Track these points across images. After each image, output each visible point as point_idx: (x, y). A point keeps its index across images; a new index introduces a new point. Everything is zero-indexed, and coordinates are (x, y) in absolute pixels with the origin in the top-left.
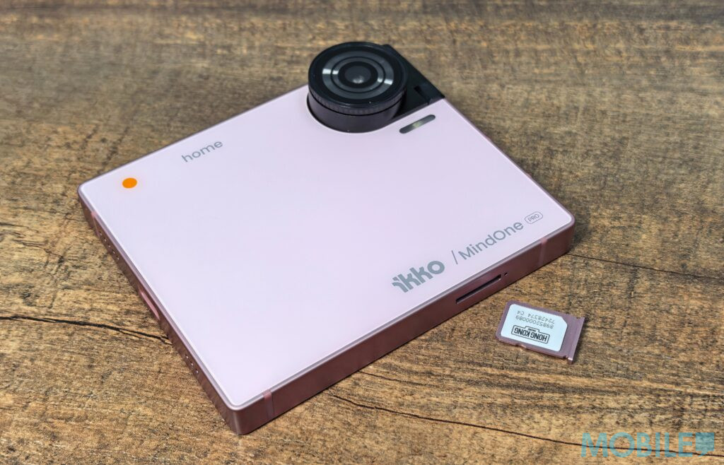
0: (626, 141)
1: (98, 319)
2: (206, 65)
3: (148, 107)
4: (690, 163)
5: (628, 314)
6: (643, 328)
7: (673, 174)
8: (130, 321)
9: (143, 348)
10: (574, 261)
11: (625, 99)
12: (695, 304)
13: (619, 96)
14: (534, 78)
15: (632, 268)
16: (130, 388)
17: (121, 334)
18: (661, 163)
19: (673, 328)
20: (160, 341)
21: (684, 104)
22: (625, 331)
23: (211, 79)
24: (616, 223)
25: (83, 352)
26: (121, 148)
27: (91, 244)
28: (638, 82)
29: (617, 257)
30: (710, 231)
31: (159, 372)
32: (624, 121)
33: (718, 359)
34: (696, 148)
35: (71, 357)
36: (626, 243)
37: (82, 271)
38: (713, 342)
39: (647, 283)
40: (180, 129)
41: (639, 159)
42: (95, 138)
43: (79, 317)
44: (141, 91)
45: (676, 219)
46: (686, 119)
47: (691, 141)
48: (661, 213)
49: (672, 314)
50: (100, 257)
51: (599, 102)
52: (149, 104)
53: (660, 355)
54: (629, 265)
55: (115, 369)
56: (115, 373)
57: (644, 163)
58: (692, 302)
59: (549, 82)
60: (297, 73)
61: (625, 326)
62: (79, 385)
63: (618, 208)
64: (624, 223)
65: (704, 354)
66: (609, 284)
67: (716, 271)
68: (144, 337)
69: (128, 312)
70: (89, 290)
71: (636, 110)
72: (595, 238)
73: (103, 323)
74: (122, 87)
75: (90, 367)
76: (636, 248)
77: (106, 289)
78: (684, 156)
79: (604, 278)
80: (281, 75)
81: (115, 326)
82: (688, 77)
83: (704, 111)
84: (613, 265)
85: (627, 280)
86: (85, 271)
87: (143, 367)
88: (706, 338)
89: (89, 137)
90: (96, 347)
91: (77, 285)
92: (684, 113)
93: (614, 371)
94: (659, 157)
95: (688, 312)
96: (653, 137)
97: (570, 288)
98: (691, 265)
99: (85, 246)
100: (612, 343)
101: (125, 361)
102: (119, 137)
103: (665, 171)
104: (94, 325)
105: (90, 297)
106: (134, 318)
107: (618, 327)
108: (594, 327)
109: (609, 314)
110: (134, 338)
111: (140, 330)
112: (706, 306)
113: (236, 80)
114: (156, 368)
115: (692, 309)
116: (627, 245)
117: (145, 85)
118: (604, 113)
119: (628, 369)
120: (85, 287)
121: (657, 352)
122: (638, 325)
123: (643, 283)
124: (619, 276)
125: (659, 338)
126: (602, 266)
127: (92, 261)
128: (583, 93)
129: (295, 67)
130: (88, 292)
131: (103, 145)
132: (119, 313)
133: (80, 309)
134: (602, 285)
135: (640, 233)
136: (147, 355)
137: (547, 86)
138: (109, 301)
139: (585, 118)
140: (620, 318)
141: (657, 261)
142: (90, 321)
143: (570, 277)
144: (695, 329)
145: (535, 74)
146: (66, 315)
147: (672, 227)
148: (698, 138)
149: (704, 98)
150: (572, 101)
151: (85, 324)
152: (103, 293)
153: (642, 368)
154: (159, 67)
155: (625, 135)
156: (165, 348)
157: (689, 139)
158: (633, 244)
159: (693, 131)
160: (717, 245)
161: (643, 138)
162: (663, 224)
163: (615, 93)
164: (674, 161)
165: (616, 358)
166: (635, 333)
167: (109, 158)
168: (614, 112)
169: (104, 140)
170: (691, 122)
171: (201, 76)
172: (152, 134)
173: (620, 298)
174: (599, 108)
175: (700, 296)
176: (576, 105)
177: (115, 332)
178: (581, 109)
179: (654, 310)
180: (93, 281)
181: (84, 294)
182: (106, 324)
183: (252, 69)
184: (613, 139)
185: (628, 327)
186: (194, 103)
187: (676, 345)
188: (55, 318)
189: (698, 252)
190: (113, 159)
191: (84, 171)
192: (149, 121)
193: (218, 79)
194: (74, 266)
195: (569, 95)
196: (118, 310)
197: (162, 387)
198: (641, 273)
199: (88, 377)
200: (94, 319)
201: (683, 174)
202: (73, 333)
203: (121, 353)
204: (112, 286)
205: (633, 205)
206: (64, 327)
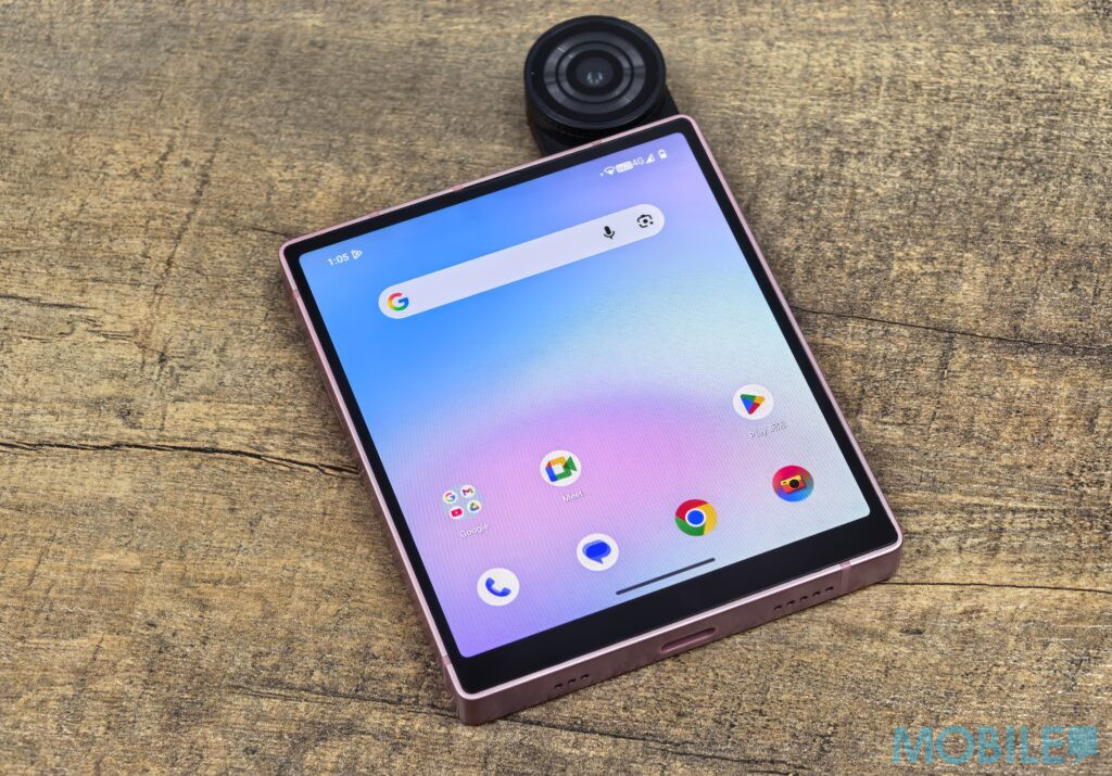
0: (947, 133)
1: (230, 443)
2: (318, 23)
3: (241, 102)
4: (1037, 167)
5: (939, 402)
6: (957, 421)
7: (1011, 186)
8: (272, 445)
9: (297, 481)
10: (870, 327)
11: (949, 61)
12: (1026, 383)
13: (940, 55)
14: (817, 28)
15: (947, 335)
16: (290, 537)
17: (264, 463)
18: (995, 168)
19: (996, 420)
20: (317, 471)
21: (1036, 67)
22: (933, 426)
23: (330, 47)
24: (929, 268)
25: (219, 490)
26: (214, 175)
27: (199, 332)
28: (970, 30)
29: (928, 319)
30: (1056, 274)
31: (324, 514)
32: (946, 99)
33: (1052, 460)
34: (1045, 140)
35: (204, 499)
36: (940, 298)
37: (194, 373)
38: (1047, 437)
39: (966, 357)
40: (295, 137)
41: (964, 162)
42: (173, 160)
43: (203, 441)
44: (225, 73)
45: (1011, 258)
46: (1037, 91)
47: (1040, 129)
48: (990, 249)
49: (996, 400)
50: (215, 352)
51: (911, 68)
52: (243, 97)
53: (976, 458)
54: (943, 331)
55: (265, 512)
56: (266, 517)
57: (972, 169)
58: (1024, 381)
59: (839, 34)
60: (459, 32)
61: (933, 419)
62: (222, 536)
63: (931, 243)
64: (939, 267)
65: (1034, 454)
66: (915, 361)
67: (1059, 335)
68: (295, 465)
69: (268, 431)
70: (209, 401)
71: (965, 80)
72: (899, 292)
73: (238, 449)
74: (196, 68)
75: (232, 510)
76: (954, 305)
77: (232, 399)
78: (1029, 155)
79: (909, 352)
80: (435, 36)
81: (254, 452)
82: (1045, 17)
83: (1064, 77)
84: (922, 331)
85: (939, 352)
86: (198, 374)
87: (303, 507)
88: (1038, 432)
89: (164, 158)
90: (234, 483)
91: (191, 396)
92: (1033, 81)
93: (917, 482)
94: (993, 158)
95: (1018, 395)
96: (986, 125)
97: (864, 368)
98: (1025, 326)
99: (192, 335)
100: (917, 444)
101: (277, 500)
102: (208, 155)
103: (1000, 182)
104: (227, 452)
105: (213, 411)
106: (277, 439)
107: (925, 422)
108: (893, 424)
109: (914, 404)
110: (283, 468)
111: (289, 457)
112: (1041, 386)
113: (367, 47)
114: (318, 508)
115: (1023, 392)
116: (942, 301)
117: (230, 63)
118: (917, 86)
119: (934, 480)
120: (203, 397)
121: (973, 453)
122: (951, 417)
123: (962, 356)
124: (929, 347)
125: (976, 434)
126: (906, 333)
127: (204, 358)
128: (889, 53)
129: (456, 20)
130: (208, 405)
131: (186, 170)
132: (257, 433)
133: (203, 430)
134: (905, 361)
135: (961, 281)
136: (305, 491)
137: (836, 42)
138: (239, 416)
139: (890, 96)
140: (928, 409)
141: (981, 323)
142: (220, 447)
143: (864, 353)
144: (1025, 420)
145: (818, 19)
146: (185, 439)
147: (1004, 270)
148: (1051, 124)
149: (1066, 55)
150: (872, 68)
151: (214, 451)
152: (230, 405)
153: (953, 477)
154: (247, 29)
155: (946, 123)
156: (326, 480)
157: (1038, 125)
158: (950, 298)
159: (1044, 112)
160: (1063, 295)
161: (971, 127)
162: (992, 265)
163: (935, 51)
164: (1014, 163)
165: (920, 465)
166: (947, 428)
167: (199, 193)
168: (932, 84)
169: (186, 163)
170: (1042, 96)
171: (313, 43)
172: (256, 148)
173: (929, 379)
174: (910, 78)
175: (1034, 371)
176: (878, 73)
177: (255, 460)
178: (885, 80)
179: (973, 395)
180: (213, 389)
181: (205, 408)
182: (242, 450)
183: (390, 27)
184: (929, 131)
185: (937, 421)
186: (309, 91)
187: (998, 442)
188: (172, 445)
189: (1036, 308)
190: (204, 196)
191: (167, 215)
192: (247, 125)
193: (341, 48)
194: (182, 367)
195: (868, 56)
196: (254, 428)
197: (332, 534)
198: (958, 342)
199: (232, 524)
200: (225, 443)
201: (1026, 185)
202: (200, 465)
203: (270, 490)
204: (239, 395)
205: (952, 238)
206: (186, 456)
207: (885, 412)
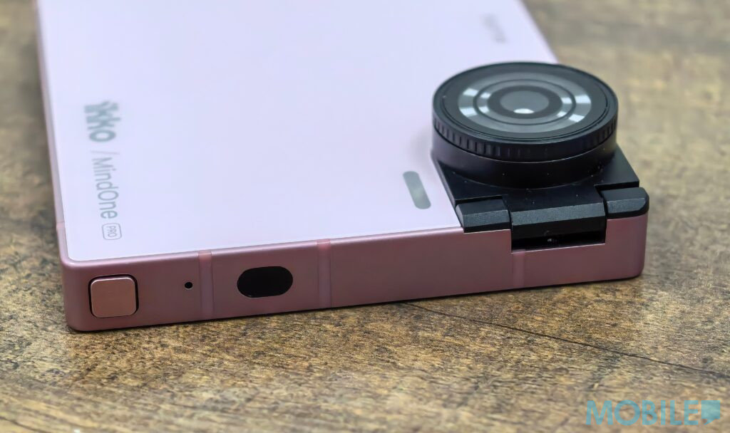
10: (509, 335)
11: (692, 151)
15: (610, 354)
29: (590, 337)
36: (613, 322)
39: (630, 376)
48: (694, 292)
54: (606, 349)
66: (558, 370)
76: (628, 331)
79: (552, 362)
84: (578, 346)
85: (593, 368)
97: (486, 368)
98: (721, 360)
108: (505, 421)
109: (541, 407)
116: (615, 325)
124: (582, 361)
126: (556, 346)
134: (546, 369)
135: (645, 312)
140: (558, 414)
141: (660, 349)
143: (492, 355)
147: (706, 310)
158: (625, 324)
161: (704, 198)
162: (692, 304)
163: (678, 142)
173: (570, 389)
175: (720, 400)
198: (623, 362)
207: (498, 409)
